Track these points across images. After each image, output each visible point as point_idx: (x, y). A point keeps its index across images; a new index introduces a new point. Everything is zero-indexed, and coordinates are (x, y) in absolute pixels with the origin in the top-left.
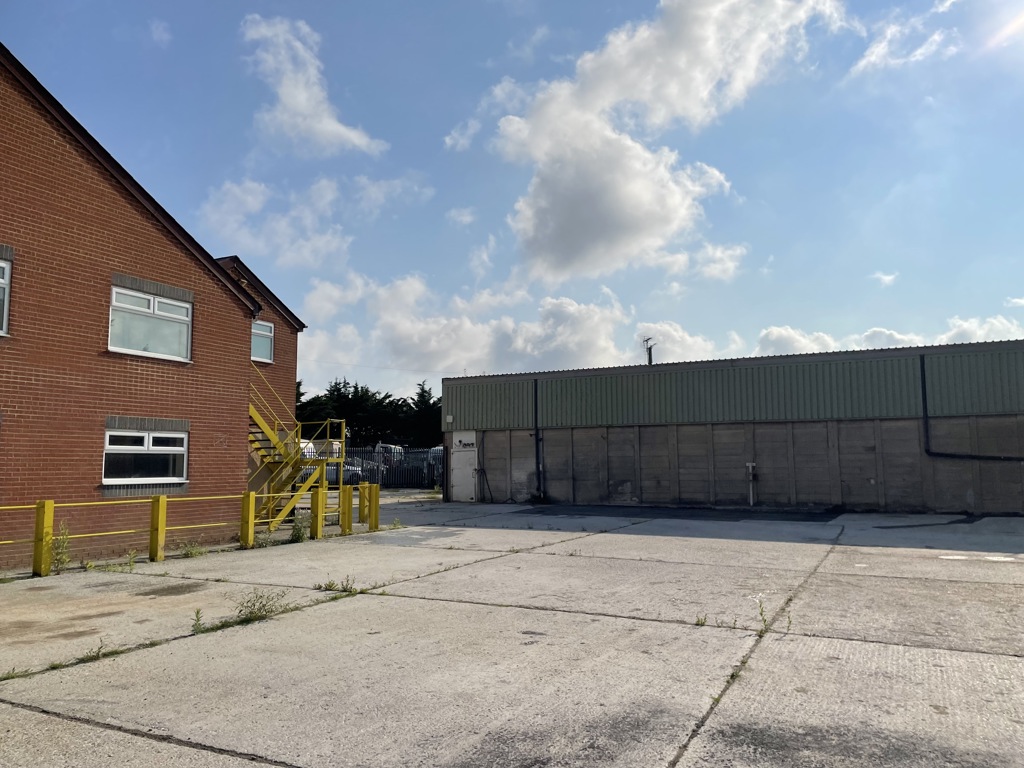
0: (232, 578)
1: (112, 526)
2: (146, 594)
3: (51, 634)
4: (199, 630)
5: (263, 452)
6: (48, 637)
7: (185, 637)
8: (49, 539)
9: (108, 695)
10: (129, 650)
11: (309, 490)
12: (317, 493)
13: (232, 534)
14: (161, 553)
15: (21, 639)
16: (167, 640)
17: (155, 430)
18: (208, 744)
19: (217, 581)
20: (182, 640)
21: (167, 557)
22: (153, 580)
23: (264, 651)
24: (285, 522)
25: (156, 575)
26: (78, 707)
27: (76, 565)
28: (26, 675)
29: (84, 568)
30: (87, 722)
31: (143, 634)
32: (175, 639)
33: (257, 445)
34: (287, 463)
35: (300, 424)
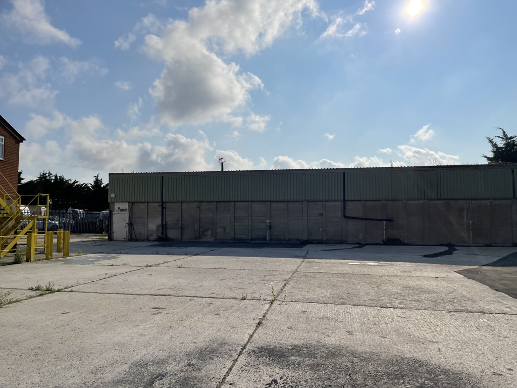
34: (12, 219)
35: (20, 196)
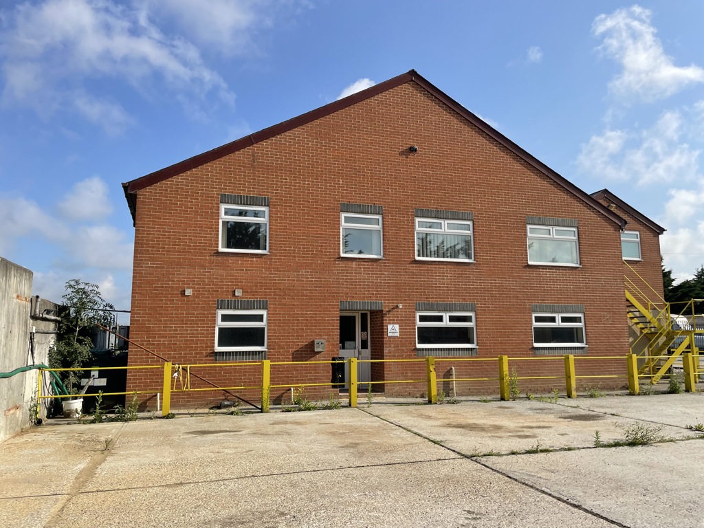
0: (623, 414)
1: (542, 373)
2: (565, 418)
3: (511, 434)
4: (598, 445)
5: (641, 325)
6: (510, 436)
7: (590, 448)
8: (507, 378)
9: (543, 475)
10: (555, 450)
11: (681, 354)
12: (687, 356)
13: (623, 384)
14: (574, 393)
15: (496, 435)
16: (579, 448)
17: (562, 312)
18: (604, 516)
19: (613, 415)
20: (588, 449)
21: (579, 396)
22: (570, 410)
23: (645, 466)
24: (663, 377)
25: (572, 407)
26: (526, 478)
27: (524, 396)
28: (499, 455)
29: (528, 398)
30: (532, 487)
31: (562, 442)
32: (584, 448)
33: (636, 320)
34: (661, 334)
35: (668, 304)
